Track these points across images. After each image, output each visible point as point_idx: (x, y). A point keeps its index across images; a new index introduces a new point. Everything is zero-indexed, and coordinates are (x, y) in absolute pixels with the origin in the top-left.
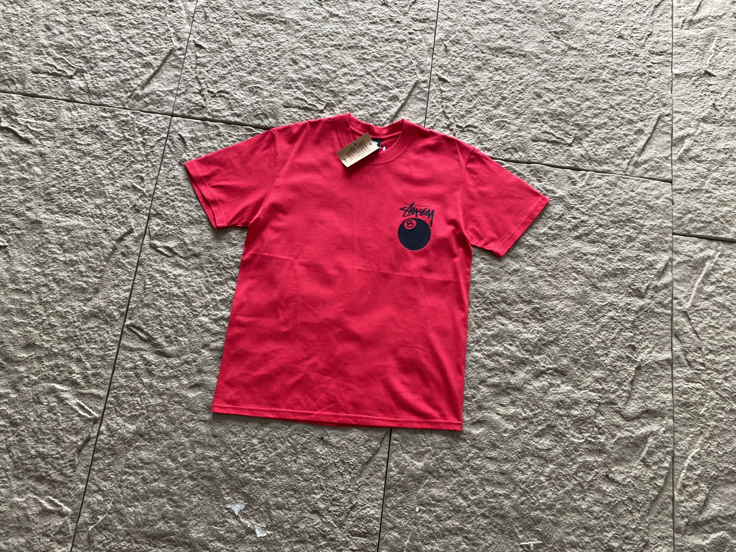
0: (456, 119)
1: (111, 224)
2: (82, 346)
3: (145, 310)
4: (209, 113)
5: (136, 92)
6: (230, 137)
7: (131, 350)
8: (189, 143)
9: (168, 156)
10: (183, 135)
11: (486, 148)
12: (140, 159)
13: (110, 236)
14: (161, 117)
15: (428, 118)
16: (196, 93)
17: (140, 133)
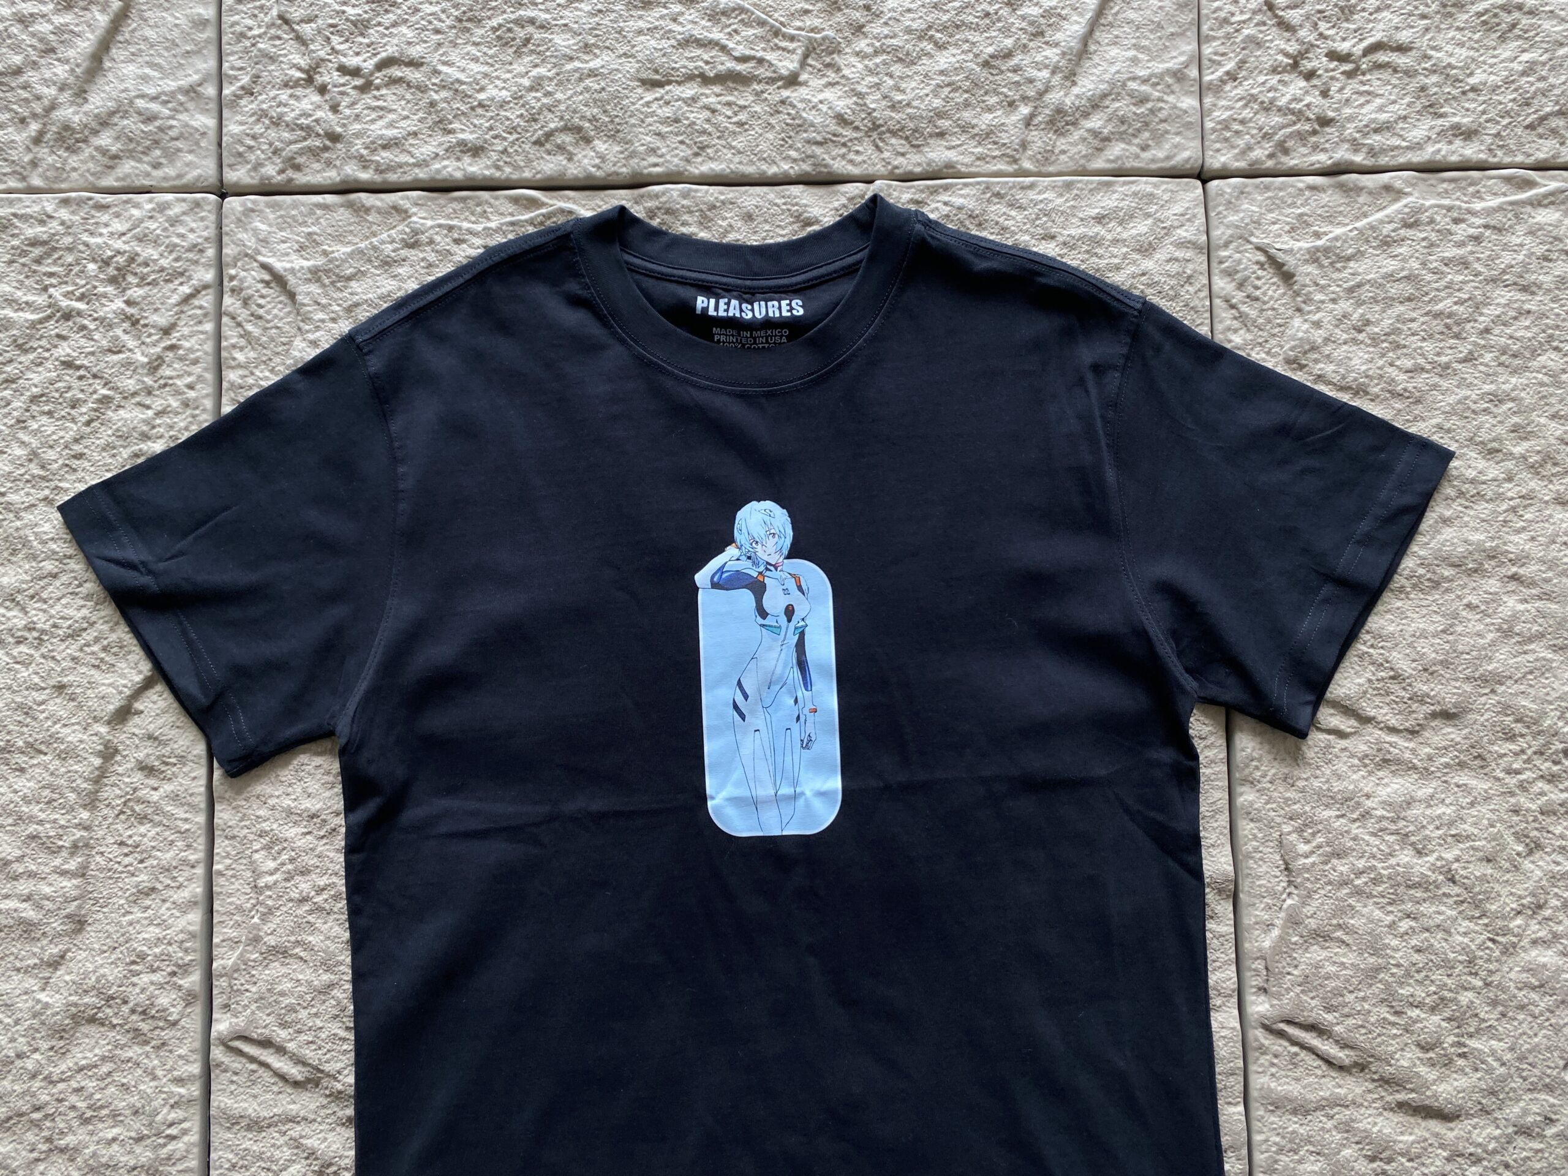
0: (1323, 26)
1: (73, 659)
2: (70, 1140)
3: (276, 969)
4: (361, 158)
5: (59, 114)
6: (458, 242)
7: (256, 1126)
8: (307, 291)
9: (240, 357)
10: (279, 265)
11: (1456, 127)
12: (130, 384)
13: (80, 707)
14: (177, 204)
15: (1210, 39)
16: (297, 84)
17: (113, 280)
